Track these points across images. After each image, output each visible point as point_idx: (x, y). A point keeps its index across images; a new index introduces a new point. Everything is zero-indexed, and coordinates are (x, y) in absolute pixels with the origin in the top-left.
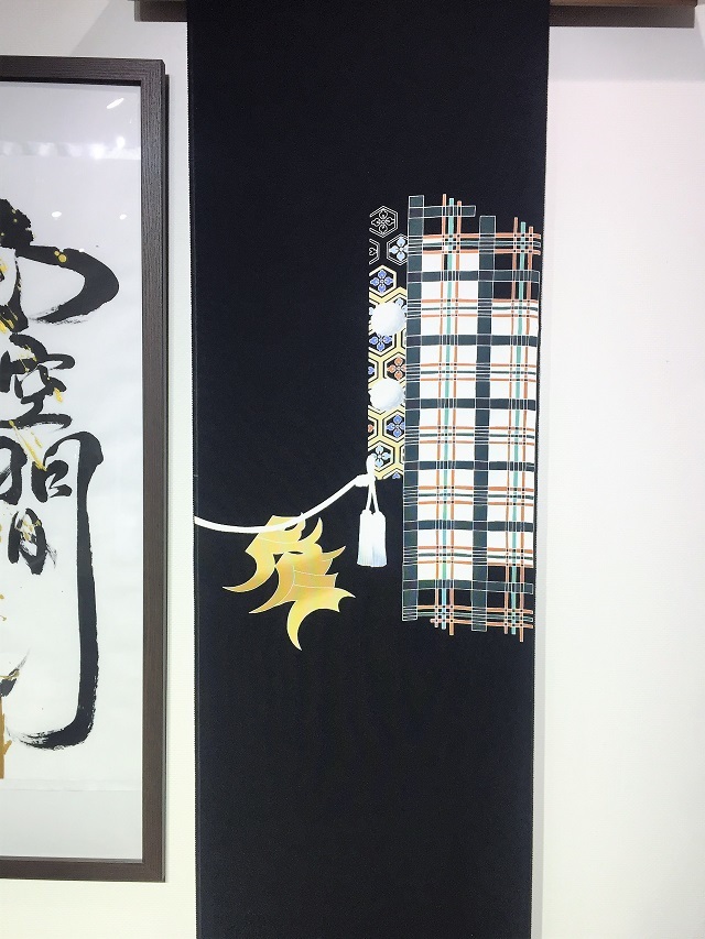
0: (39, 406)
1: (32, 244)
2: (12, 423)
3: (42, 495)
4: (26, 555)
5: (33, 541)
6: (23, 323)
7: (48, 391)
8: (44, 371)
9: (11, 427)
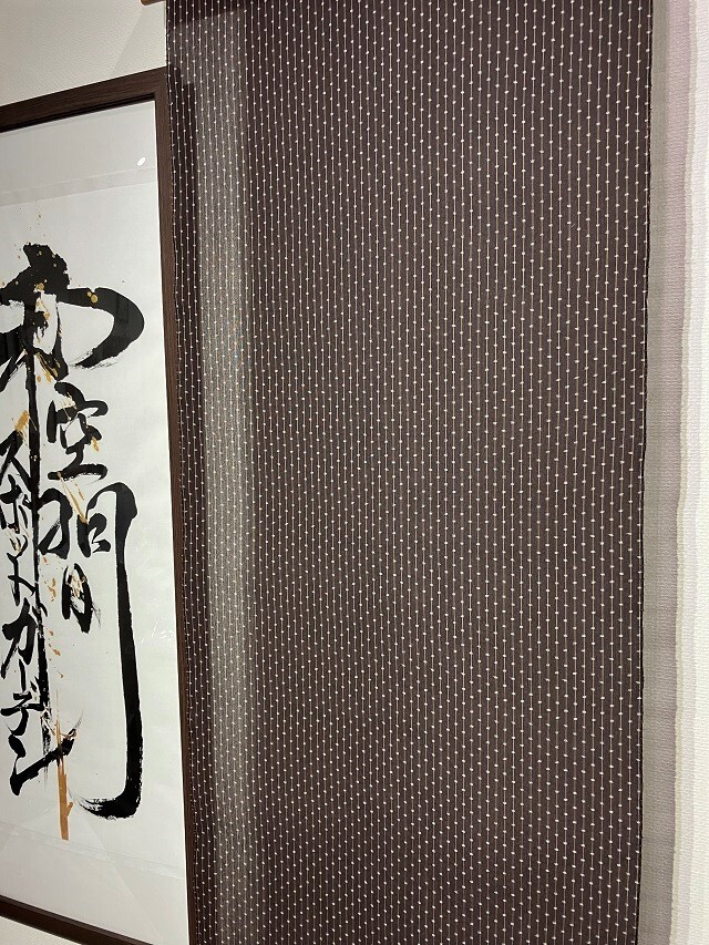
0: (80, 457)
1: (69, 287)
2: (59, 475)
3: (86, 550)
4: (76, 612)
5: (80, 598)
6: (64, 371)
7: (86, 440)
8: (82, 418)
9: (58, 479)
